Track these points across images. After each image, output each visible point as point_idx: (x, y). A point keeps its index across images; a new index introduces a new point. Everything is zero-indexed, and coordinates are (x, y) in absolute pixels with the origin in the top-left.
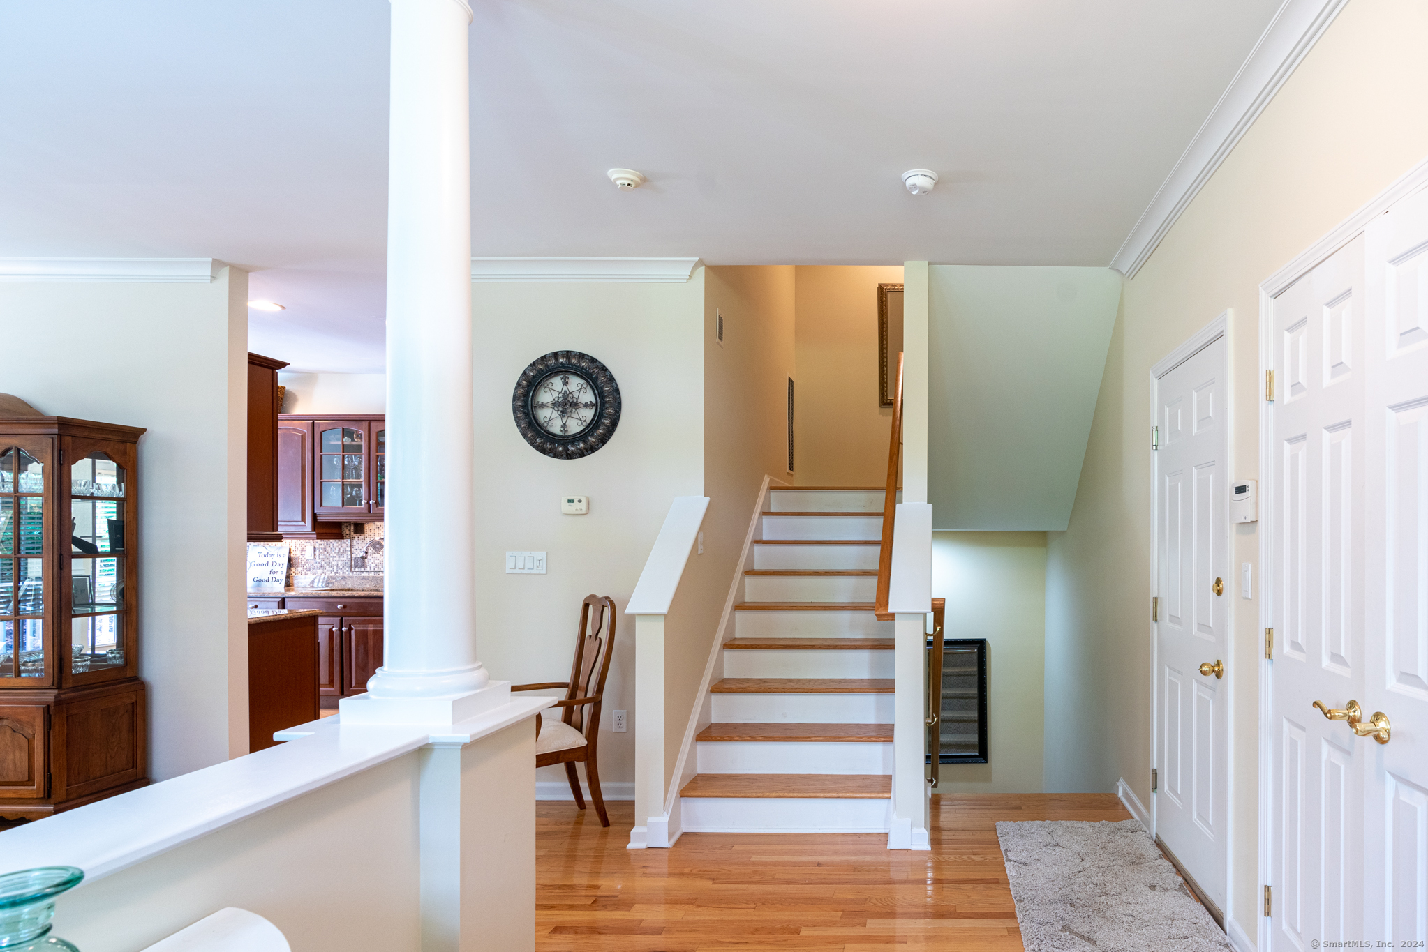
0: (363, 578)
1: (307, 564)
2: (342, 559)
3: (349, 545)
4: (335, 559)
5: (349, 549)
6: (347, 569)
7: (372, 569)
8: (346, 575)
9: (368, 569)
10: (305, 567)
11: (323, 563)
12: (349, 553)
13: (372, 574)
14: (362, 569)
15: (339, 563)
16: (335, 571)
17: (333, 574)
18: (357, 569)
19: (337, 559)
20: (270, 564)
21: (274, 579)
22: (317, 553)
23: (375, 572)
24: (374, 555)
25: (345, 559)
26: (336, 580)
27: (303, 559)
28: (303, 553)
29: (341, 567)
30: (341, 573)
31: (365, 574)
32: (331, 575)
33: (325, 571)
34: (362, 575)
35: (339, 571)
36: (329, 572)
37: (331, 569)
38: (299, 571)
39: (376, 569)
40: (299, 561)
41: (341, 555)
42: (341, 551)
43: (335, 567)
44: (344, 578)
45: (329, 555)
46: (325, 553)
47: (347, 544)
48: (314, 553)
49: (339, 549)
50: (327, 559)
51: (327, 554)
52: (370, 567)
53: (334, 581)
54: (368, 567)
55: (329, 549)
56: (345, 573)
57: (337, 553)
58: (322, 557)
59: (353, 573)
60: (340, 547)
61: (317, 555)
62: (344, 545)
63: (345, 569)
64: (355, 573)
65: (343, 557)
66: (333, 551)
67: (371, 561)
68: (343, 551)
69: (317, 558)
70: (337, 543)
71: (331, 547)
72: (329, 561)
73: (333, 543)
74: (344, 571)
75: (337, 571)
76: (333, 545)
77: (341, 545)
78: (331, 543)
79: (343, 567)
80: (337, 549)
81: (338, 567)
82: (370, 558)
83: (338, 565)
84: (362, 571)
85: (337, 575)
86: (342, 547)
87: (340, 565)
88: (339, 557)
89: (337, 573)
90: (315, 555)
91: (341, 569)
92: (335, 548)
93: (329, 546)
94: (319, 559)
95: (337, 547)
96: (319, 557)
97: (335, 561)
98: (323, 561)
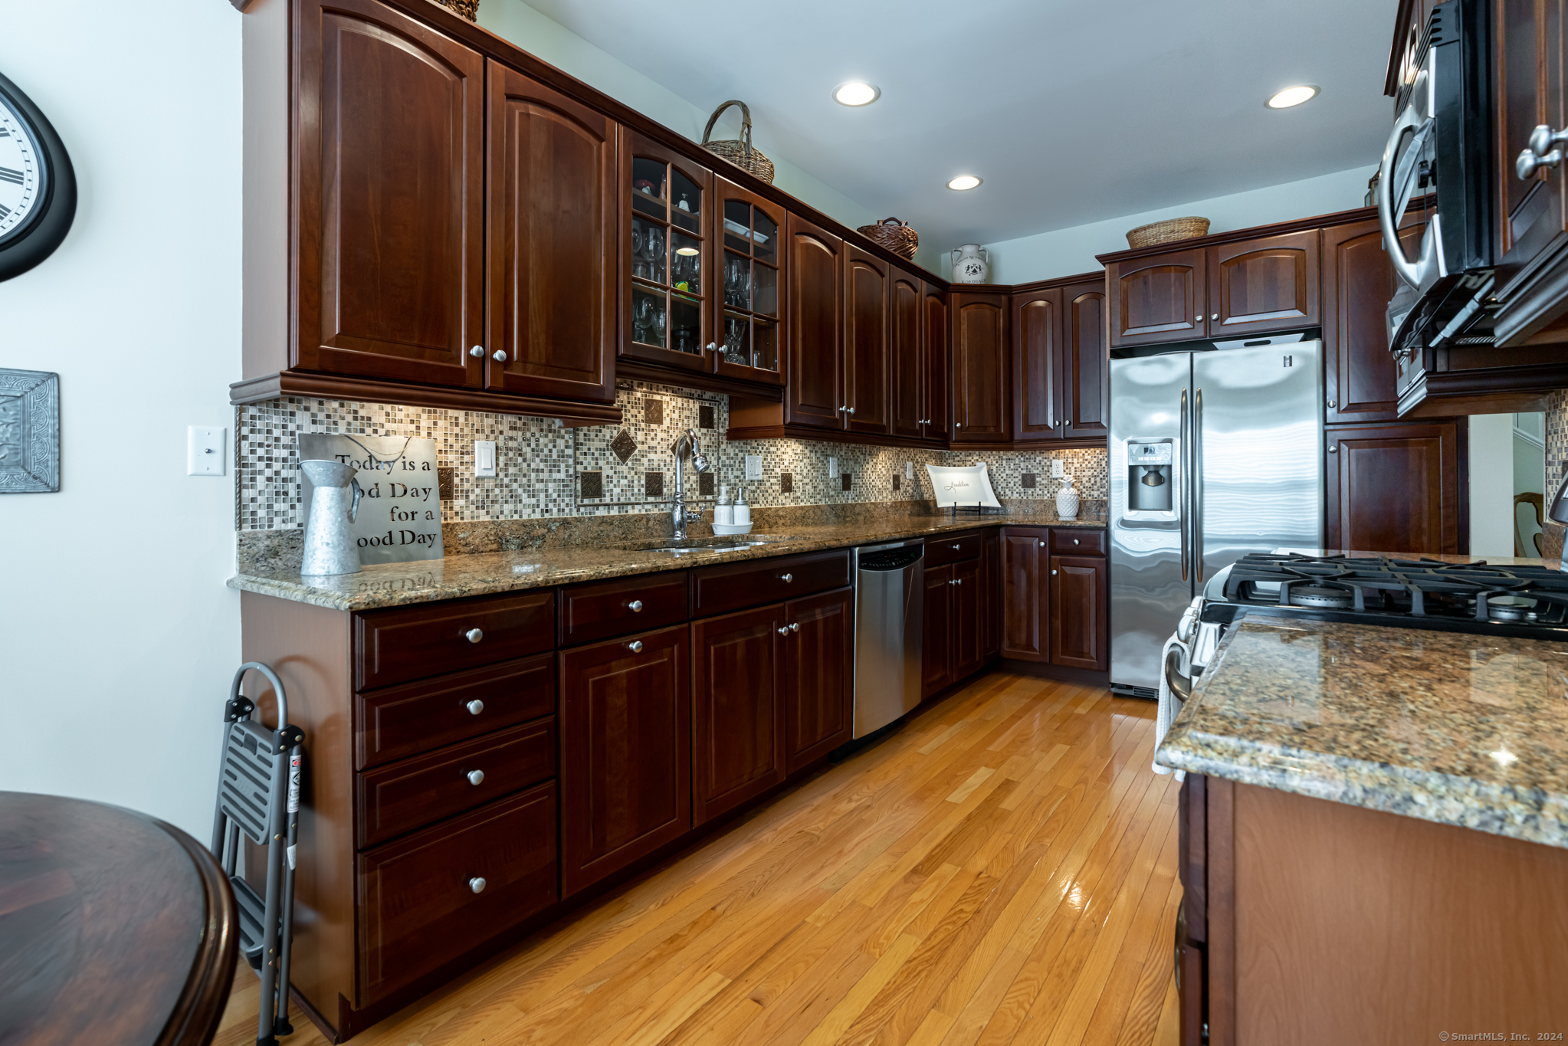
0: (603, 520)
1: (477, 491)
2: (555, 475)
3: (571, 442)
4: (541, 476)
5: (569, 452)
6: (567, 500)
7: (615, 501)
8: (566, 515)
9: (607, 500)
10: (472, 497)
11: (515, 486)
12: (571, 461)
13: (614, 512)
14: (597, 501)
15: (551, 486)
16: (542, 506)
17: (537, 516)
18: (586, 501)
19: (545, 476)
20: (385, 489)
21: (408, 537)
22: (502, 459)
23: (621, 505)
24: (620, 468)
25: (562, 475)
26: (549, 530)
27: (467, 475)
28: (466, 458)
29: (555, 496)
30: (555, 510)
31: (601, 512)
32: (533, 517)
33: (520, 507)
34: (598, 513)
35: (551, 506)
36: (530, 511)
37: (533, 501)
38: (456, 508)
39: (622, 500)
40: (456, 480)
41: (555, 467)
42: (555, 456)
43: (542, 496)
44: (565, 523)
45: (529, 465)
46: (520, 460)
47: (567, 441)
48: (497, 459)
49: (550, 451)
50: (525, 476)
51: (525, 465)
52: (612, 495)
53: (546, 530)
54: (608, 494)
55: (527, 450)
56: (563, 510)
57: (546, 461)
58: (511, 470)
59: (578, 510)
60: (550, 446)
61: (501, 465)
62: (561, 443)
63: (563, 501)
64: (582, 509)
65: (559, 471)
66: (538, 456)
67: (612, 482)
68: (559, 456)
69: (501, 475)
70: (546, 436)
71: (533, 445)
72: (529, 480)
73: (537, 436)
74: (563, 505)
75: (547, 505)
76: (537, 440)
77: (555, 441)
78: (533, 435)
79: (559, 496)
80: (546, 451)
81: (547, 496)
82: (611, 473)
83: (547, 491)
84: (595, 505)
85: (547, 516)
86: (555, 446)
87: (550, 491)
88: (551, 471)
89: (547, 511)
90: (497, 465)
91: (555, 500)
92: (542, 451)
93: (529, 445)
94: (506, 476)
95: (546, 446)
96: (506, 470)
97: (542, 481)
98: (516, 481)
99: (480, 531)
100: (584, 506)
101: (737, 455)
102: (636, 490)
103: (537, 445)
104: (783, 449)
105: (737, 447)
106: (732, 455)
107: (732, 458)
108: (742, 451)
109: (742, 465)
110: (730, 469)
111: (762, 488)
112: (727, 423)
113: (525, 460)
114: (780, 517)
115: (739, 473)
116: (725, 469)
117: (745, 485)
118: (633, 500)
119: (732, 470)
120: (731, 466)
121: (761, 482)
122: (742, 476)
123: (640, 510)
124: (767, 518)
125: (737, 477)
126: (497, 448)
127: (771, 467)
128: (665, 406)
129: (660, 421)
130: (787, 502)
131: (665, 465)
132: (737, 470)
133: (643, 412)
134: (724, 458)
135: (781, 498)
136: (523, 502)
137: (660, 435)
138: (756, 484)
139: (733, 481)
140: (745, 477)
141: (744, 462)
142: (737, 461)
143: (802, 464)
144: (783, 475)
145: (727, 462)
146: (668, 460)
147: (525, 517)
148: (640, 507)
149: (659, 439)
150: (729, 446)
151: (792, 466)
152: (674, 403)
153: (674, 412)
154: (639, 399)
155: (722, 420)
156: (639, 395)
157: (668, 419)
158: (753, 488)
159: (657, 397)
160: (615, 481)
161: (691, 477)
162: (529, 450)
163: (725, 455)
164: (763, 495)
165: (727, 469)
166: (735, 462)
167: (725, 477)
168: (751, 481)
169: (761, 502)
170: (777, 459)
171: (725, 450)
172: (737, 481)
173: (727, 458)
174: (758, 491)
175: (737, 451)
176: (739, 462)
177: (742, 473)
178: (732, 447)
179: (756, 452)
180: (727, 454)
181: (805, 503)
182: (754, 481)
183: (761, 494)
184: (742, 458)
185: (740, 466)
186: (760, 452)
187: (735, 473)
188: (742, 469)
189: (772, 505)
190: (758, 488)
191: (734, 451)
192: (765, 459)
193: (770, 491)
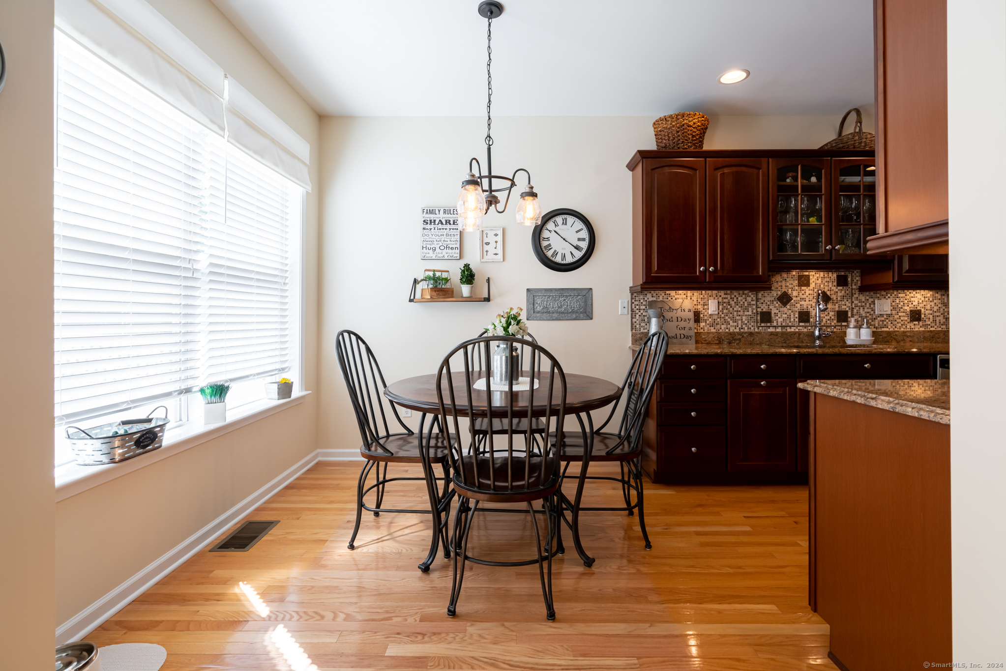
0: (772, 333)
1: (710, 320)
2: (746, 313)
3: (754, 298)
4: (739, 313)
5: (754, 303)
6: (752, 324)
7: (779, 324)
8: (751, 331)
9: (775, 324)
10: (708, 322)
11: (727, 318)
12: (754, 307)
13: (779, 330)
14: (769, 324)
15: (744, 318)
16: (740, 326)
17: (737, 330)
18: (763, 325)
19: (741, 313)
20: (675, 319)
21: (682, 336)
22: (721, 307)
23: (782, 327)
24: (782, 309)
25: (750, 313)
26: (743, 337)
27: (706, 314)
28: (706, 307)
29: (746, 322)
30: (746, 328)
31: (771, 330)
32: (735, 330)
33: (729, 326)
34: (769, 330)
35: (744, 326)
36: (734, 328)
37: (735, 324)
38: (702, 326)
39: (784, 324)
40: (701, 316)
41: (747, 309)
42: (746, 305)
43: (740, 322)
44: (751, 334)
45: (733, 309)
46: (729, 307)
47: (752, 298)
48: (718, 307)
49: (744, 302)
50: (731, 313)
51: (731, 309)
52: (777, 322)
53: (741, 337)
54: (775, 322)
55: (732, 303)
56: (750, 328)
57: (742, 307)
58: (725, 311)
59: (758, 329)
60: (744, 300)
61: (720, 309)
62: (749, 299)
63: (750, 324)
64: (760, 328)
65: (748, 311)
66: (737, 305)
67: (777, 316)
68: (748, 305)
69: (720, 313)
70: (742, 296)
71: (735, 300)
72: (733, 315)
73: (737, 296)
74: (750, 326)
75: (742, 326)
76: (737, 298)
77: (746, 298)
78: (735, 296)
79: (748, 322)
80: (742, 303)
81: (742, 322)
82: (777, 311)
83: (742, 320)
84: (768, 326)
85: (742, 330)
86: (746, 301)
87: (744, 320)
88: (744, 311)
89: (742, 328)
90: (719, 309)
91: (746, 324)
92: (740, 303)
93: (733, 301)
94: (723, 313)
95: (741, 300)
96: (723, 311)
97: (740, 315)
98: (727, 316)
99: (711, 335)
100: (761, 327)
101: (868, 300)
102: (792, 320)
103: (737, 300)
104: (912, 295)
105: (868, 296)
106: (863, 300)
107: (864, 302)
108: (872, 298)
109: (872, 306)
110: (861, 308)
111: (891, 318)
112: (859, 282)
113: (731, 307)
114: (908, 337)
115: (870, 310)
116: (857, 308)
117: (874, 317)
118: (790, 324)
119: (864, 308)
120: (862, 306)
121: (889, 316)
122: (872, 312)
123: (795, 330)
124: (895, 337)
125: (868, 312)
126: (718, 302)
127: (900, 306)
128: (811, 277)
129: (808, 285)
130: (917, 327)
131: (811, 307)
132: (868, 308)
133: (797, 282)
134: (856, 302)
135: (912, 325)
136: (731, 324)
137: (808, 292)
138: (885, 316)
139: (864, 315)
140: (875, 313)
141: (874, 304)
142: (868, 304)
143: (932, 304)
144: (911, 311)
145: (859, 304)
146: (814, 304)
147: (731, 331)
148: (795, 328)
149: (807, 294)
150: (861, 295)
151: (921, 305)
152: (818, 275)
153: (818, 280)
154: (794, 275)
155: (855, 281)
156: (794, 273)
157: (814, 284)
158: (883, 319)
159: (807, 273)
160: (779, 315)
161: (830, 313)
162: (733, 302)
163: (857, 300)
164: (892, 323)
165: (860, 308)
166: (866, 304)
167: (857, 313)
168: (881, 315)
169: (889, 327)
170: (906, 301)
171: (857, 298)
172: (868, 314)
173: (859, 302)
174: (887, 320)
175: (867, 298)
176: (870, 304)
177: (872, 310)
178: (863, 296)
179: (885, 298)
180: (859, 300)
181: (936, 329)
182: (883, 315)
183: (890, 323)
184: (872, 302)
185: (870, 306)
186: (889, 297)
187: (866, 310)
188: (872, 308)
189: (900, 329)
190: (887, 319)
191: (865, 298)
192: (893, 302)
193: (898, 320)
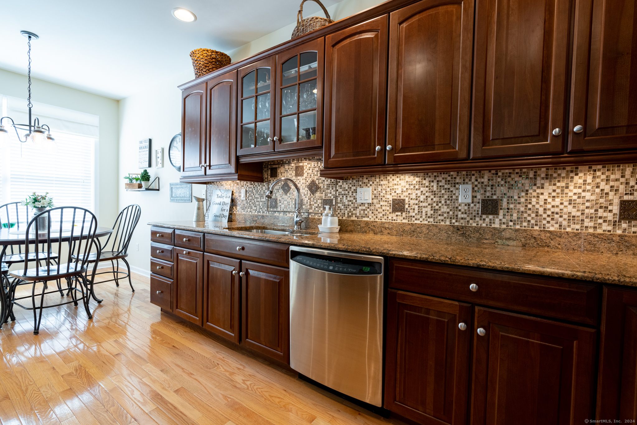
1: (242, 204)
2: (262, 200)
3: (267, 188)
6: (265, 208)
7: (282, 210)
8: (264, 214)
9: (279, 209)
10: (241, 206)
11: (251, 203)
13: (282, 214)
16: (258, 210)
19: (259, 200)
20: (221, 203)
21: (222, 216)
22: (248, 194)
23: (284, 212)
24: (284, 197)
26: (258, 219)
27: (240, 199)
28: (240, 193)
29: (262, 207)
30: (262, 212)
31: (277, 214)
32: (255, 214)
33: (252, 210)
34: (275, 214)
35: (260, 210)
36: (254, 211)
37: (256, 208)
38: (238, 208)
39: (285, 210)
40: (238, 201)
41: (262, 196)
44: (263, 217)
45: (255, 196)
46: (252, 194)
47: (266, 187)
48: (246, 194)
49: (261, 191)
50: (253, 200)
51: (254, 196)
52: (281, 208)
53: (257, 219)
54: (279, 207)
55: (254, 191)
56: (264, 212)
57: (260, 195)
58: (250, 198)
59: (269, 213)
60: (261, 189)
61: (247, 196)
62: (264, 188)
63: (264, 209)
64: (270, 212)
65: (263, 198)
66: (257, 193)
67: (281, 202)
68: (263, 193)
69: (247, 199)
70: (260, 186)
71: (256, 190)
72: (254, 201)
73: (257, 186)
74: (264, 210)
75: (259, 210)
76: (257, 187)
77: (262, 187)
78: (256, 186)
79: (263, 207)
80: (260, 191)
81: (259, 207)
82: (281, 199)
83: (259, 205)
84: (274, 211)
85: (259, 214)
86: (262, 189)
87: (260, 205)
88: (261, 198)
89: (259, 212)
90: (246, 196)
91: (262, 209)
92: (258, 191)
93: (255, 189)
94: (249, 200)
95: (260, 189)
96: (249, 198)
97: (258, 201)
98: (251, 201)
99: (241, 216)
100: (270, 211)
101: (351, 188)
102: (290, 206)
103: (257, 189)
104: (395, 182)
105: (351, 184)
106: (347, 188)
107: (347, 190)
108: (354, 186)
109: (354, 194)
110: (345, 196)
111: (372, 208)
113: (253, 195)
115: (352, 199)
116: (340, 196)
117: (356, 205)
118: (289, 210)
119: (347, 197)
120: (345, 195)
121: (370, 204)
122: (354, 201)
123: (292, 215)
124: (372, 227)
125: (350, 201)
126: (246, 191)
127: (382, 194)
128: (305, 168)
129: (302, 175)
130: (399, 219)
131: (304, 195)
132: (350, 197)
133: (294, 172)
134: (340, 190)
135: (394, 215)
136: (253, 208)
137: (302, 181)
138: (367, 205)
139: (347, 203)
140: (357, 201)
141: (356, 192)
142: (350, 192)
143: (419, 192)
144: (394, 200)
145: (343, 192)
146: (306, 193)
147: (253, 213)
148: (292, 213)
149: (301, 183)
150: (345, 183)
151: (406, 194)
152: (309, 165)
153: (309, 170)
154: (293, 167)
156: (293, 165)
157: (306, 173)
158: (364, 208)
159: (301, 164)
160: (282, 202)
161: (318, 201)
162: (255, 191)
163: (341, 188)
164: (373, 213)
165: (343, 197)
166: (349, 192)
167: (341, 201)
168: (362, 204)
169: (370, 217)
170: (388, 189)
171: (341, 186)
172: (350, 203)
173: (343, 190)
174: (368, 210)
175: (350, 186)
176: (352, 192)
177: (354, 199)
178: (347, 184)
179: (367, 185)
180: (343, 188)
181: (421, 222)
182: (365, 203)
183: (371, 212)
184: (354, 190)
185: (352, 195)
186: (371, 185)
187: (349, 199)
188: (354, 196)
189: (381, 220)
190: (368, 208)
191: (348, 186)
192: (375, 190)
193: (379, 210)
